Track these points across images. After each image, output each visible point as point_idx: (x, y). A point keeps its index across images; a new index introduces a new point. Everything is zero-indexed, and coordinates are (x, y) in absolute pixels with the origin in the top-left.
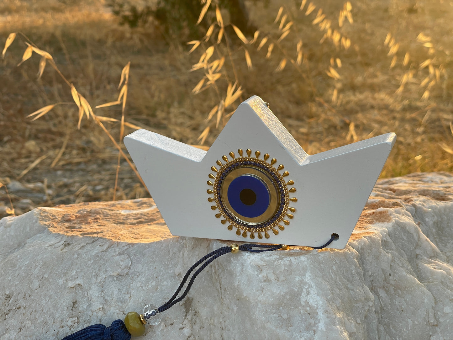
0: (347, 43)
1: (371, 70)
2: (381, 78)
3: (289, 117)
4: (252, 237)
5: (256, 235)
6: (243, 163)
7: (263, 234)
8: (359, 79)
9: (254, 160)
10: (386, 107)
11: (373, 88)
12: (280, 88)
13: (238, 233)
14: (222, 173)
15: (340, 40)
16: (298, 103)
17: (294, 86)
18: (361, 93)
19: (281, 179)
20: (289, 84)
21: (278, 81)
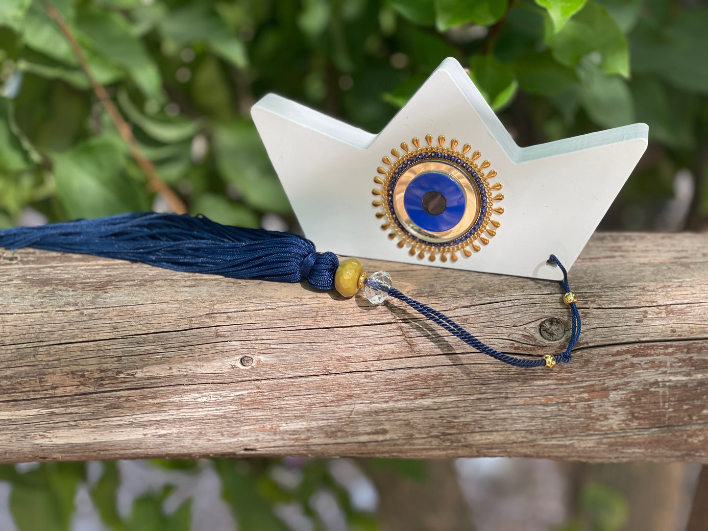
4: (432, 259)
5: (438, 256)
6: (431, 155)
7: (448, 256)
9: (448, 151)
13: (412, 253)
14: (399, 167)
19: (484, 181)
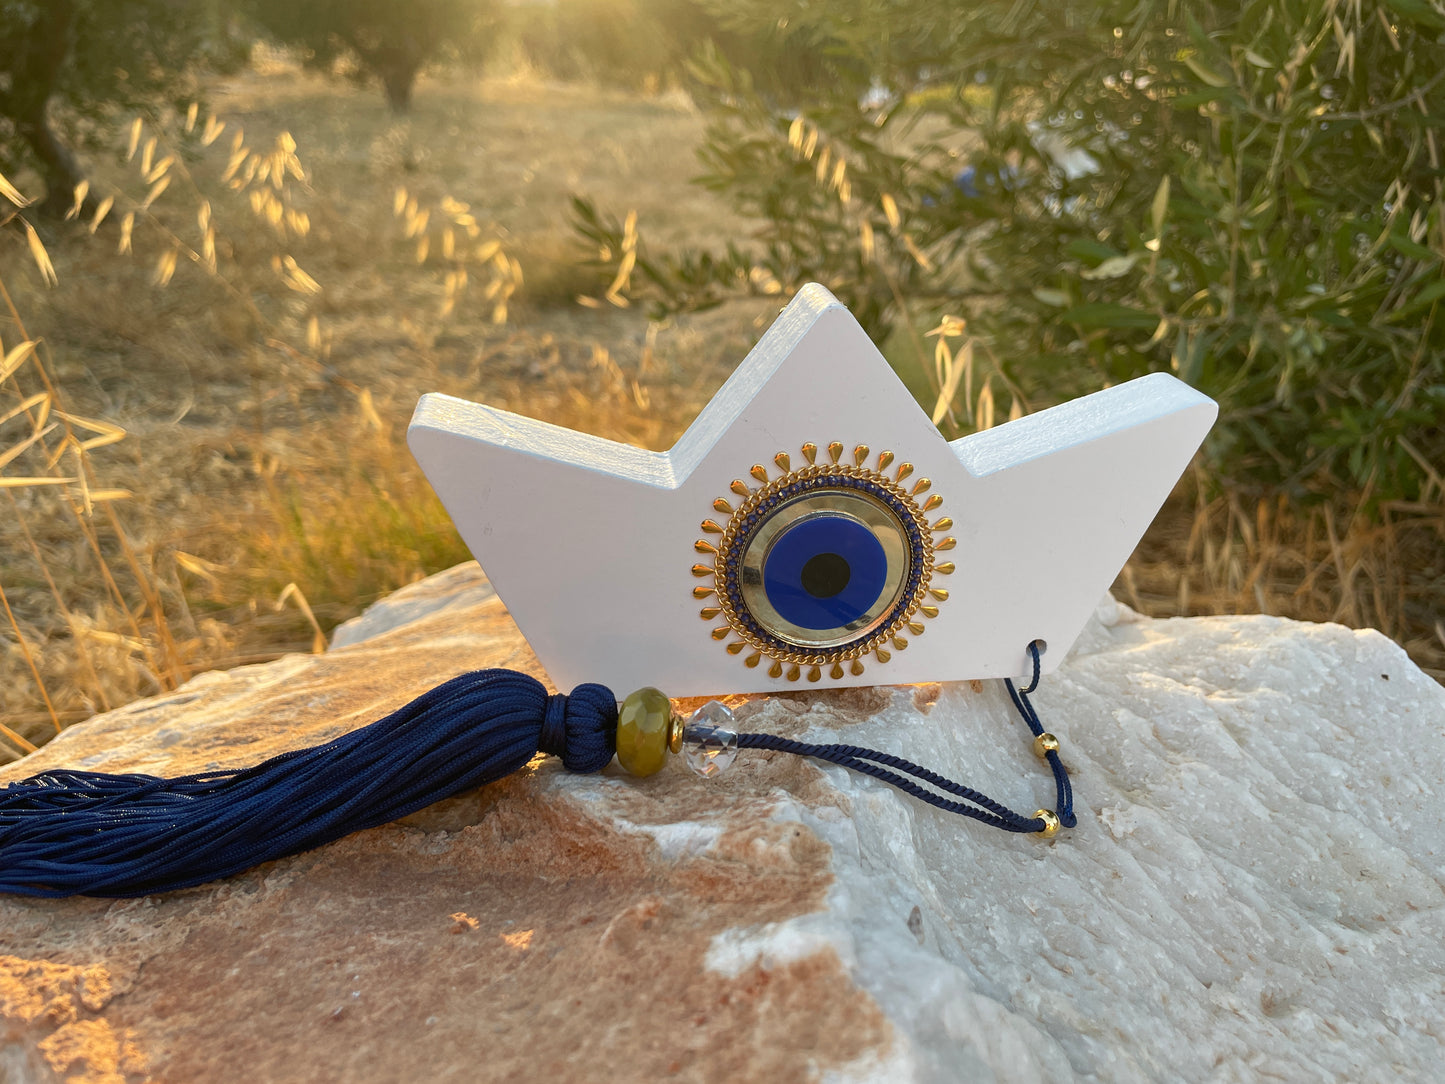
0: (302, 224)
1: (359, 275)
2: (380, 289)
3: (211, 379)
8: (339, 295)
10: (404, 342)
11: (370, 308)
12: (180, 323)
15: (284, 216)
16: (225, 349)
17: (210, 315)
18: (349, 318)
20: (199, 312)
21: (173, 309)
